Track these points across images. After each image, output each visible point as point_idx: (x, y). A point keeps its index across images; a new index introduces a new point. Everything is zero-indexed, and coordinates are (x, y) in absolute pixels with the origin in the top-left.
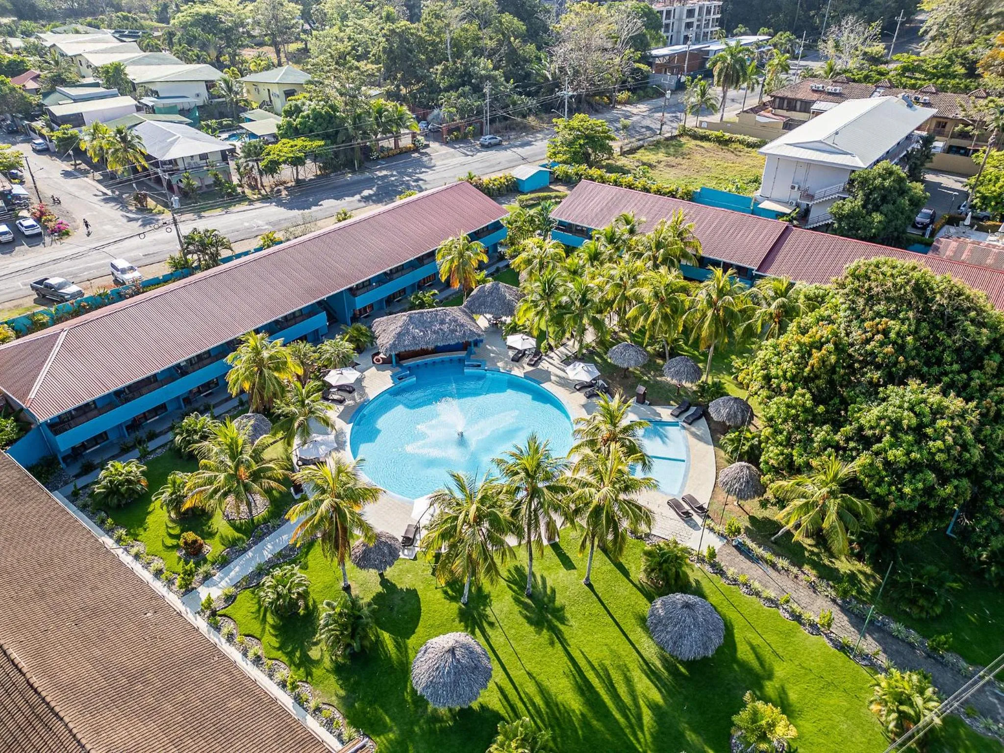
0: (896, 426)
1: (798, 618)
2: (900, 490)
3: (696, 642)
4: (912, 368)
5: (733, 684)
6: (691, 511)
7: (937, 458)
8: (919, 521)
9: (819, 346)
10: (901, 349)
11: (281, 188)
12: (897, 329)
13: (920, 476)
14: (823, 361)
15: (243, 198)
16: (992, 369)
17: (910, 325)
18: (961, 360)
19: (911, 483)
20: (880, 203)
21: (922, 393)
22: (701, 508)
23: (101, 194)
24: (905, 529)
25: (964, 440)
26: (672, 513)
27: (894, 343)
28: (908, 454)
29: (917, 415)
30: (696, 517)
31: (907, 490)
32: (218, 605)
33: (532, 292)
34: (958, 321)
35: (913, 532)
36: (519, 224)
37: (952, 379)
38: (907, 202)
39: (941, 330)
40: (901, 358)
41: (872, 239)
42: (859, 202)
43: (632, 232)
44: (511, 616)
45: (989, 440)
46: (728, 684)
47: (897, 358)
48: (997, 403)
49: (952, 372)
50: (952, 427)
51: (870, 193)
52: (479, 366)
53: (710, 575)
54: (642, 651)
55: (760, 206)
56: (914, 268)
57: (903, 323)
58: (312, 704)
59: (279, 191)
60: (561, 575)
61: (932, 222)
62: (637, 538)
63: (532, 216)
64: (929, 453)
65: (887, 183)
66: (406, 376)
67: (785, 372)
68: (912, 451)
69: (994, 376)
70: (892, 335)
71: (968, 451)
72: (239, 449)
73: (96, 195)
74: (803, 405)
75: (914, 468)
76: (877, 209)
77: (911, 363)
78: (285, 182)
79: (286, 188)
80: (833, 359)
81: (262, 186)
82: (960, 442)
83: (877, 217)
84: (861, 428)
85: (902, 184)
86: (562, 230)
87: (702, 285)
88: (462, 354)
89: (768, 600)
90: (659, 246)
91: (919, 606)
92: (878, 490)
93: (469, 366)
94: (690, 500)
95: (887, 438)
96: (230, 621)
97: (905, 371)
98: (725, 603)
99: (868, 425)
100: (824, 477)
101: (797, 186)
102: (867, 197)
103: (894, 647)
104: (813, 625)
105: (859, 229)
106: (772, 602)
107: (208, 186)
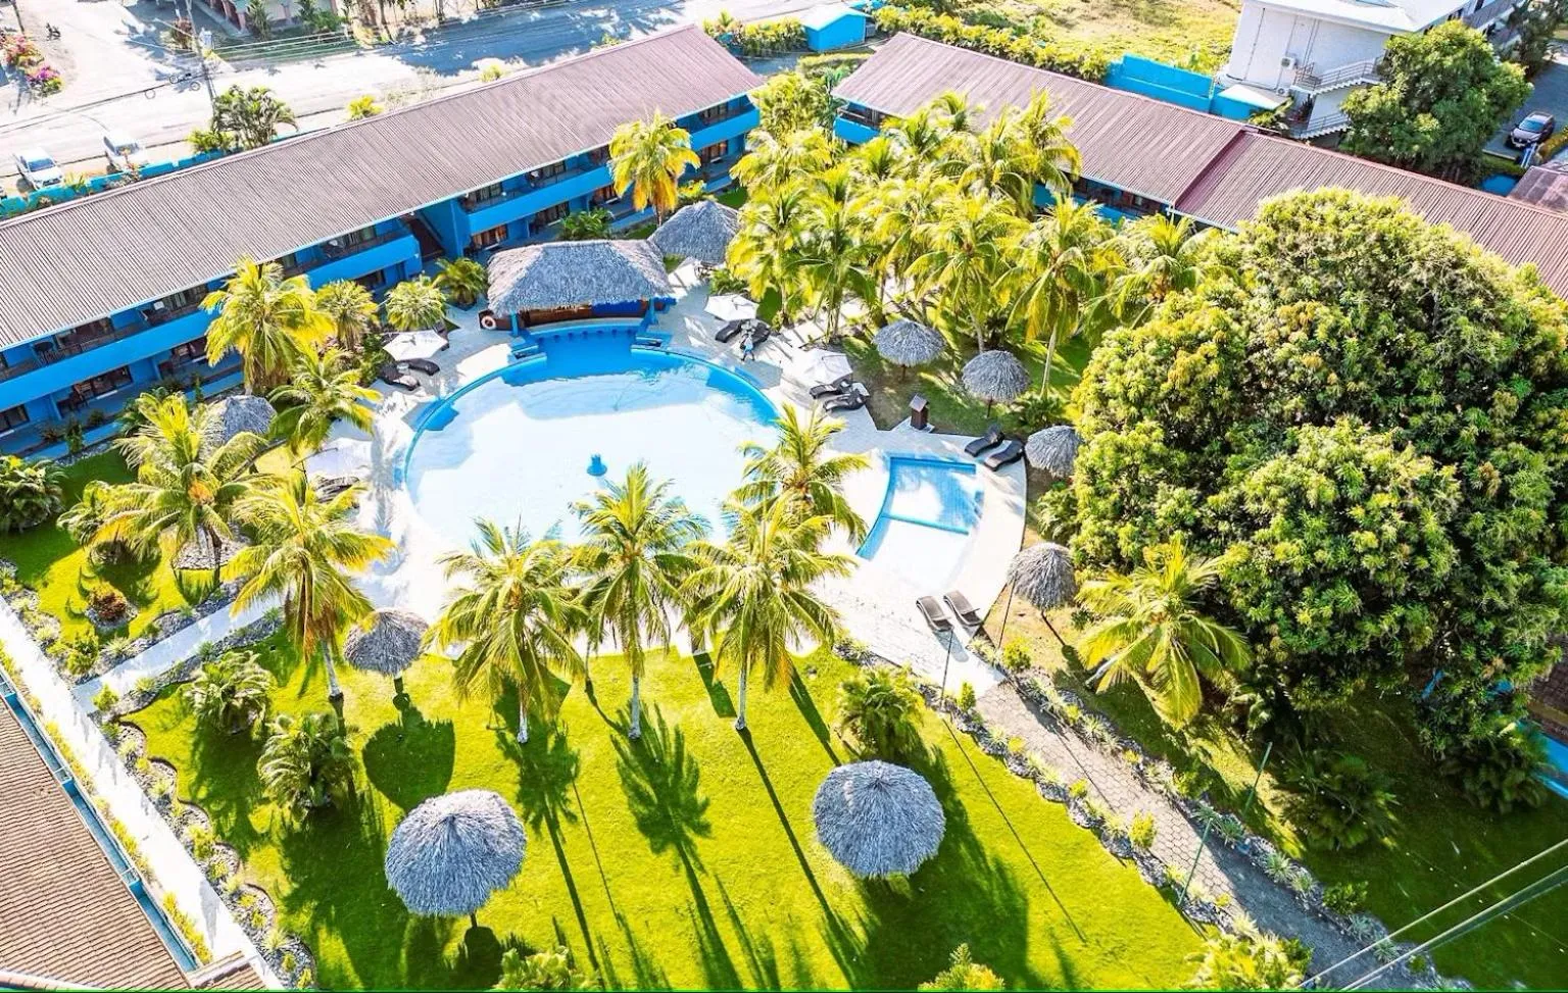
0: (1297, 499)
1: (1097, 826)
2: (1291, 616)
3: (885, 848)
4: (1356, 395)
5: (951, 927)
6: (953, 621)
7: (1364, 564)
8: (1339, 675)
9: (1192, 343)
10: (1335, 360)
11: (417, 31)
12: (1330, 320)
13: (1329, 593)
14: (1193, 372)
15: (351, 45)
16: (1509, 409)
17: (1356, 316)
18: (1450, 387)
19: (1312, 605)
20: (1433, 98)
21: (1358, 442)
22: (971, 616)
23: (127, 30)
24: (1311, 688)
25: (1421, 535)
26: (919, 620)
27: (1324, 348)
28: (1311, 551)
29: (1340, 483)
30: (959, 630)
31: (1304, 617)
32: (123, 706)
33: (755, 221)
34: (1449, 314)
35: (1327, 694)
36: (784, 105)
37: (1426, 422)
38: (1485, 98)
39: (1418, 330)
40: (1333, 377)
41: (1415, 165)
42: (1396, 95)
43: (959, 126)
44: (595, 772)
45: (1483, 540)
46: (944, 926)
47: (1326, 376)
48: (1504, 472)
49: (1430, 408)
50: (1402, 508)
51: (1418, 80)
52: (658, 344)
53: (958, 735)
54: (806, 854)
55: (1223, 94)
56: (1386, 213)
57: (1345, 312)
58: (229, 885)
59: (411, 35)
60: (699, 710)
61: (1544, 138)
62: (848, 659)
63: (808, 94)
64: (1352, 553)
65: (1448, 62)
66: (533, 353)
67: (1127, 389)
68: (1319, 547)
69: (1514, 422)
70: (1321, 334)
71: (1426, 555)
72: (194, 453)
73: (118, 32)
74: (1147, 449)
75: (1321, 577)
76: (1427, 107)
77: (1351, 385)
78: (423, 20)
79: (425, 32)
80: (1214, 369)
81: (384, 23)
82: (1414, 538)
83: (1427, 123)
84: (1241, 500)
85: (1481, 66)
86: (855, 120)
87: (1033, 226)
88: (636, 322)
89: (1049, 786)
90: (997, 153)
91: (1321, 828)
92: (1252, 612)
93: (641, 343)
94: (955, 602)
95: (1278, 519)
96: (138, 733)
97: (1340, 401)
98: (976, 786)
99: (1251, 494)
100: (1156, 581)
101: (1292, 61)
102: (1413, 82)
103: (1263, 896)
104: (1121, 840)
105: (1392, 143)
106: (1060, 794)
107: (295, 19)
